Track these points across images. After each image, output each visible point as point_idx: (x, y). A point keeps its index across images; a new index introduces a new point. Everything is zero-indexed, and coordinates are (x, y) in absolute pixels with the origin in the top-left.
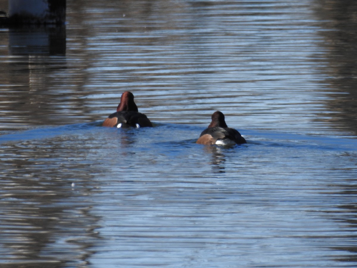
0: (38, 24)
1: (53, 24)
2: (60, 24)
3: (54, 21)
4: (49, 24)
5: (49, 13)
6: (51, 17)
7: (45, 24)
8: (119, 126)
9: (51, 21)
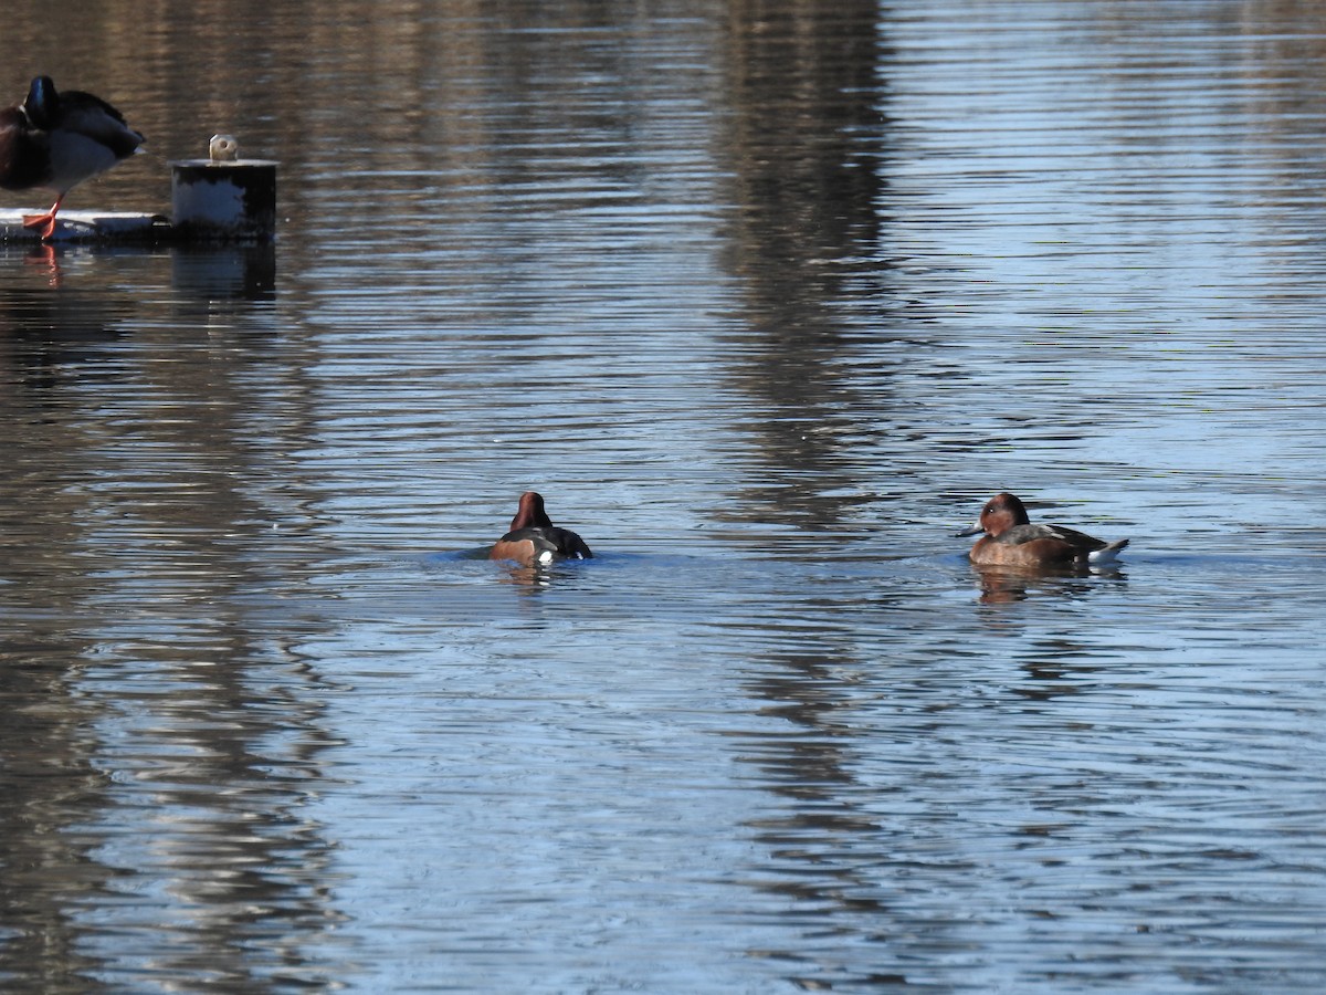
0: (225, 239)
1: (251, 239)
2: (265, 240)
3: (254, 234)
4: (246, 239)
5: (244, 220)
6: (250, 228)
7: (239, 239)
8: (546, 558)
9: (249, 234)
